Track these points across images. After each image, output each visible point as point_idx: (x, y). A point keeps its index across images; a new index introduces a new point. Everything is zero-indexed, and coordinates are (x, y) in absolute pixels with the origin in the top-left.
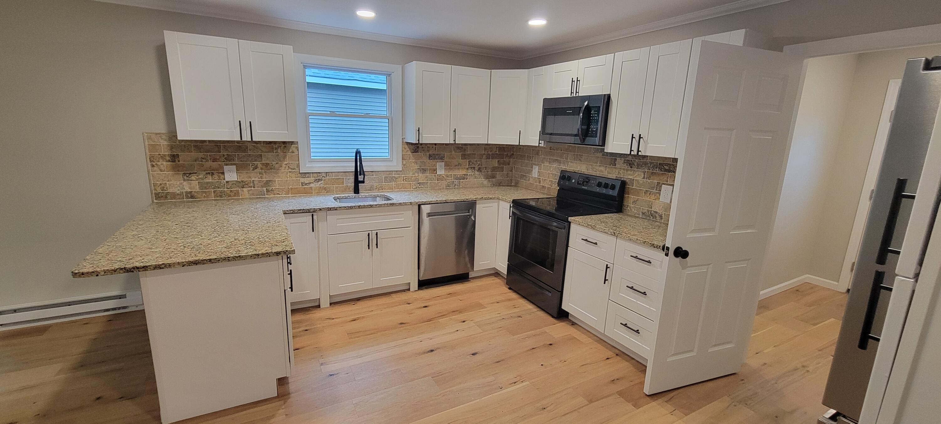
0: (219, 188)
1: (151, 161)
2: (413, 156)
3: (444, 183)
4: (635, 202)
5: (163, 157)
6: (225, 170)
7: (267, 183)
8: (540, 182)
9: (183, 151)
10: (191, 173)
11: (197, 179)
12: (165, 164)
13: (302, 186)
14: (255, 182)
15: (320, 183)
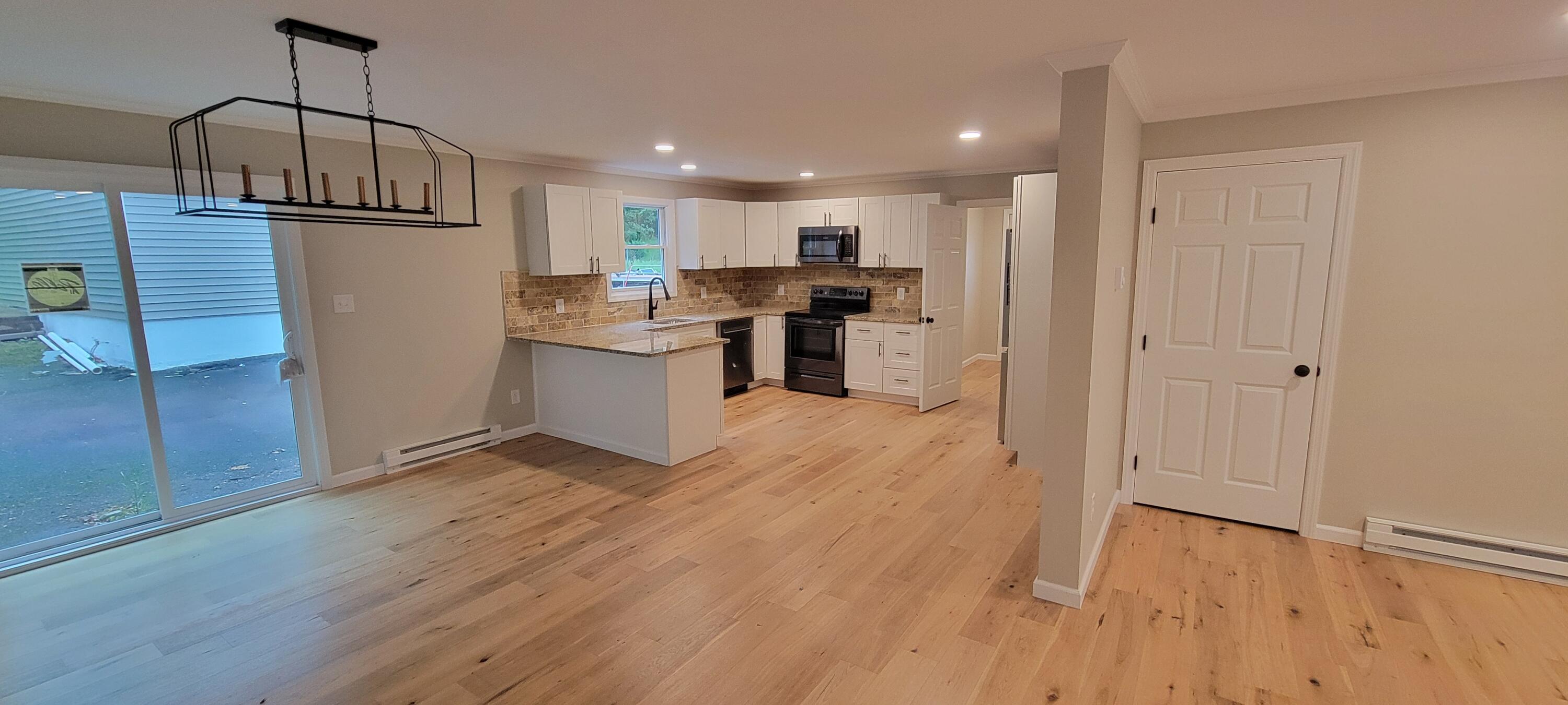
0: (552, 320)
1: (506, 298)
2: (685, 282)
3: (706, 307)
4: (878, 303)
5: (514, 294)
6: (556, 303)
7: (585, 314)
8: (787, 299)
9: (528, 287)
10: (533, 308)
11: (537, 313)
12: (515, 300)
13: (609, 315)
14: (577, 314)
15: (621, 311)
